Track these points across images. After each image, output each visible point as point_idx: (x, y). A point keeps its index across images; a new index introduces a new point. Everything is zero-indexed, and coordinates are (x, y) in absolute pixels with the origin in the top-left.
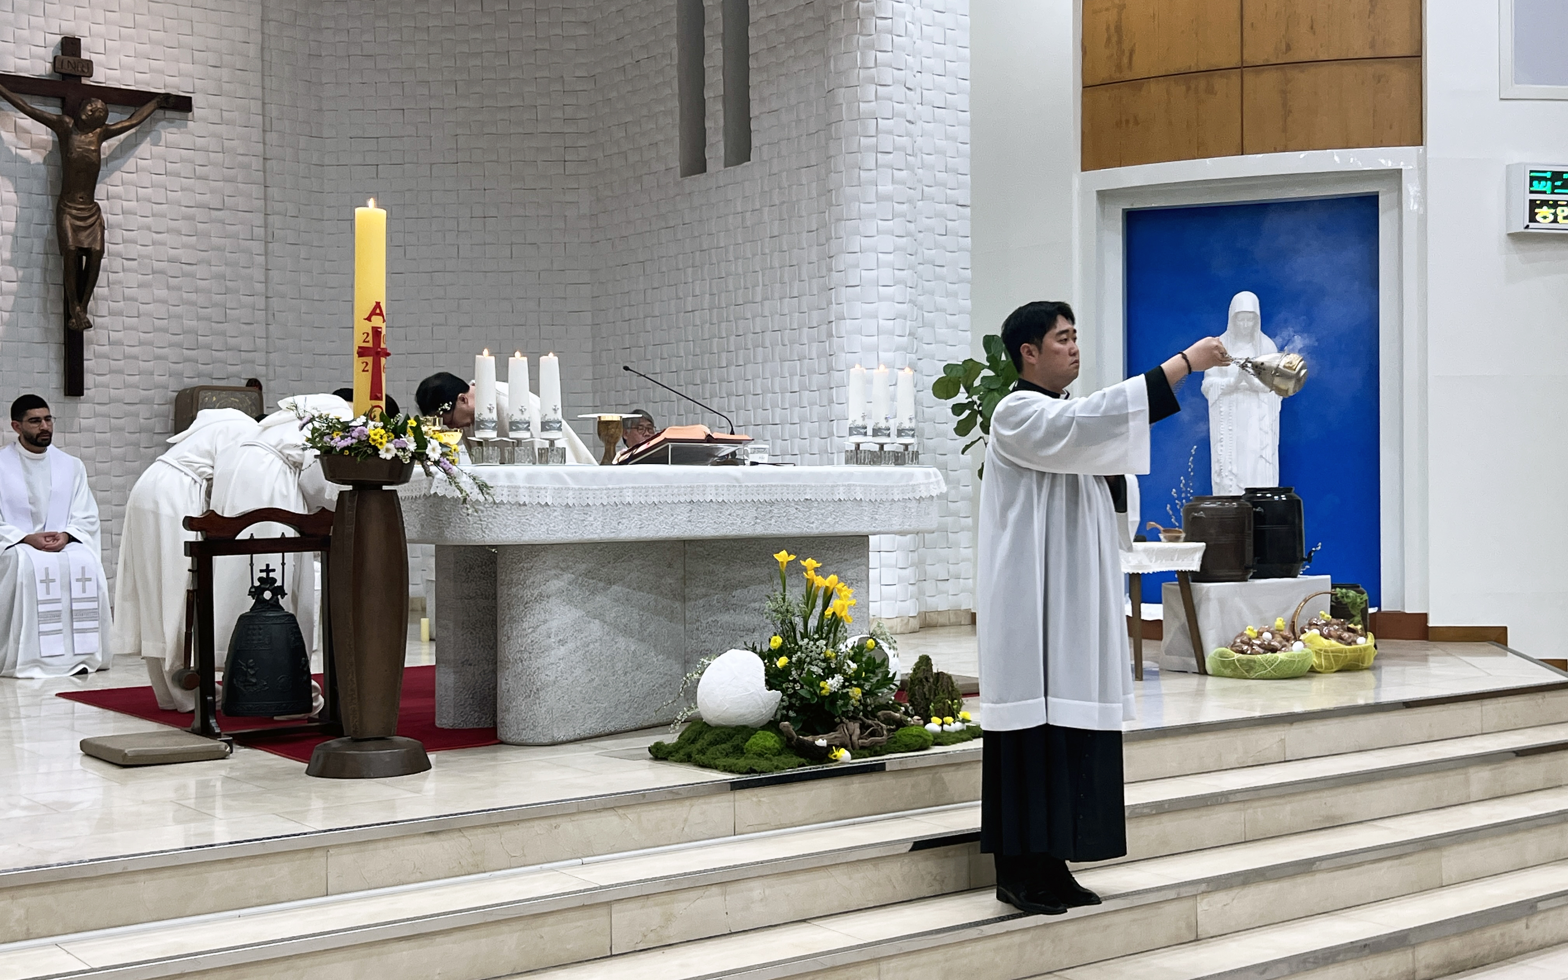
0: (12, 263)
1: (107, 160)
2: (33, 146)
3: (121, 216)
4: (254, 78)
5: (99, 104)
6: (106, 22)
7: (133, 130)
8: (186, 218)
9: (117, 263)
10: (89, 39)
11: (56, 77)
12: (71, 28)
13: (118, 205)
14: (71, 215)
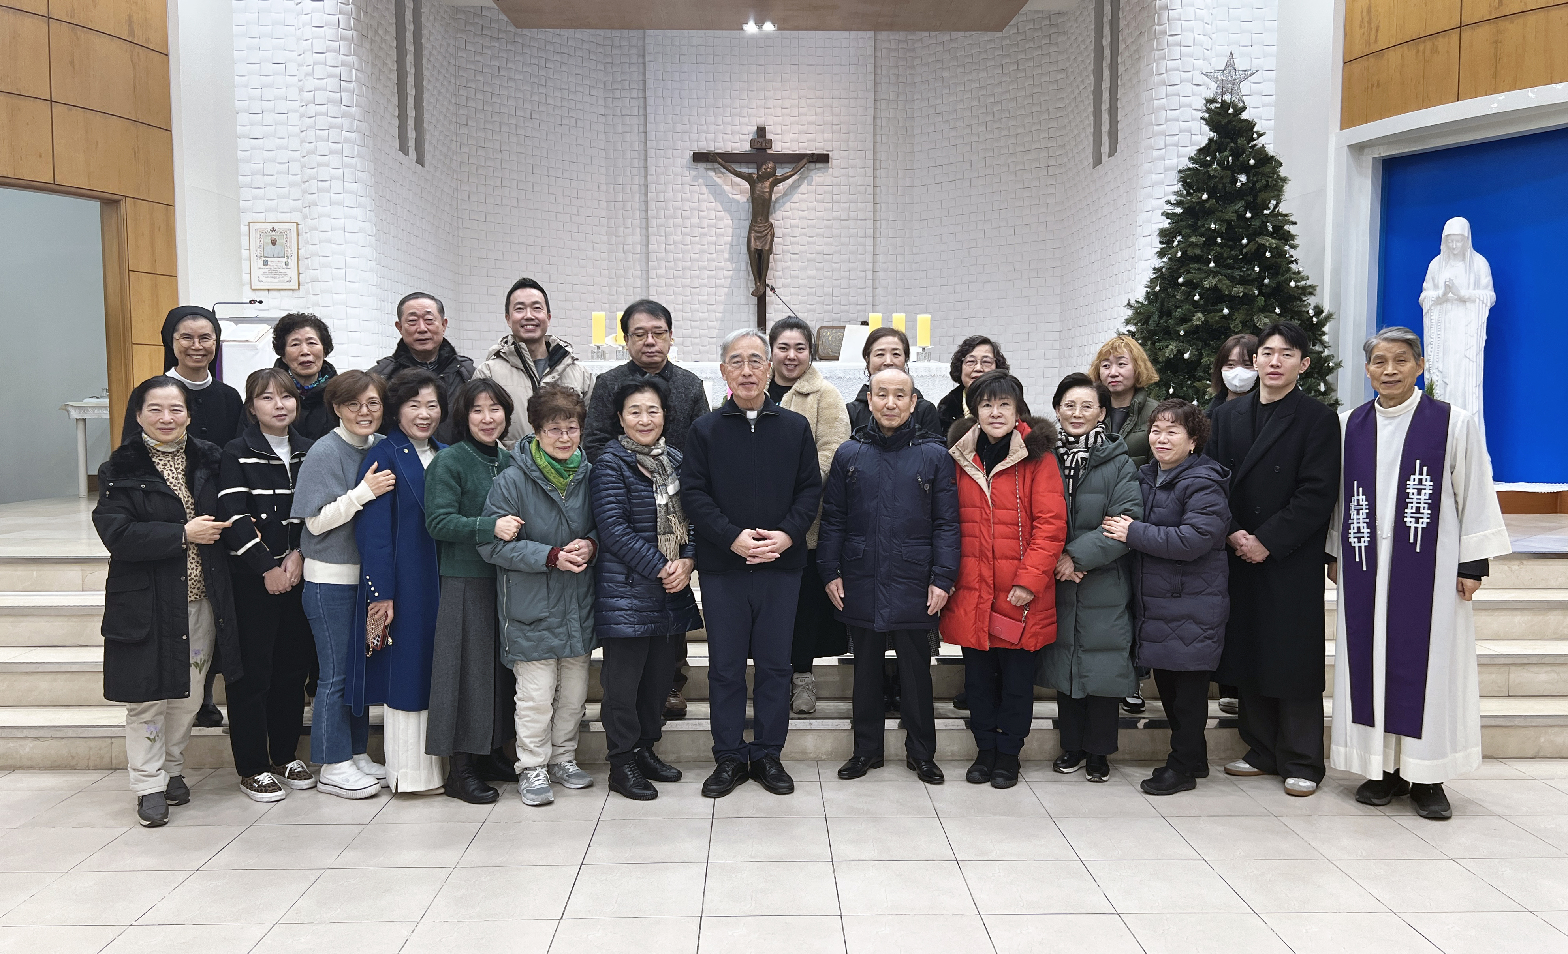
0: (730, 260)
1: (782, 197)
2: (741, 193)
3: (789, 229)
4: (869, 137)
5: (771, 165)
6: (782, 115)
7: (795, 177)
8: (827, 227)
9: (788, 257)
10: (772, 127)
11: (754, 151)
12: (761, 121)
13: (789, 222)
14: (754, 230)
